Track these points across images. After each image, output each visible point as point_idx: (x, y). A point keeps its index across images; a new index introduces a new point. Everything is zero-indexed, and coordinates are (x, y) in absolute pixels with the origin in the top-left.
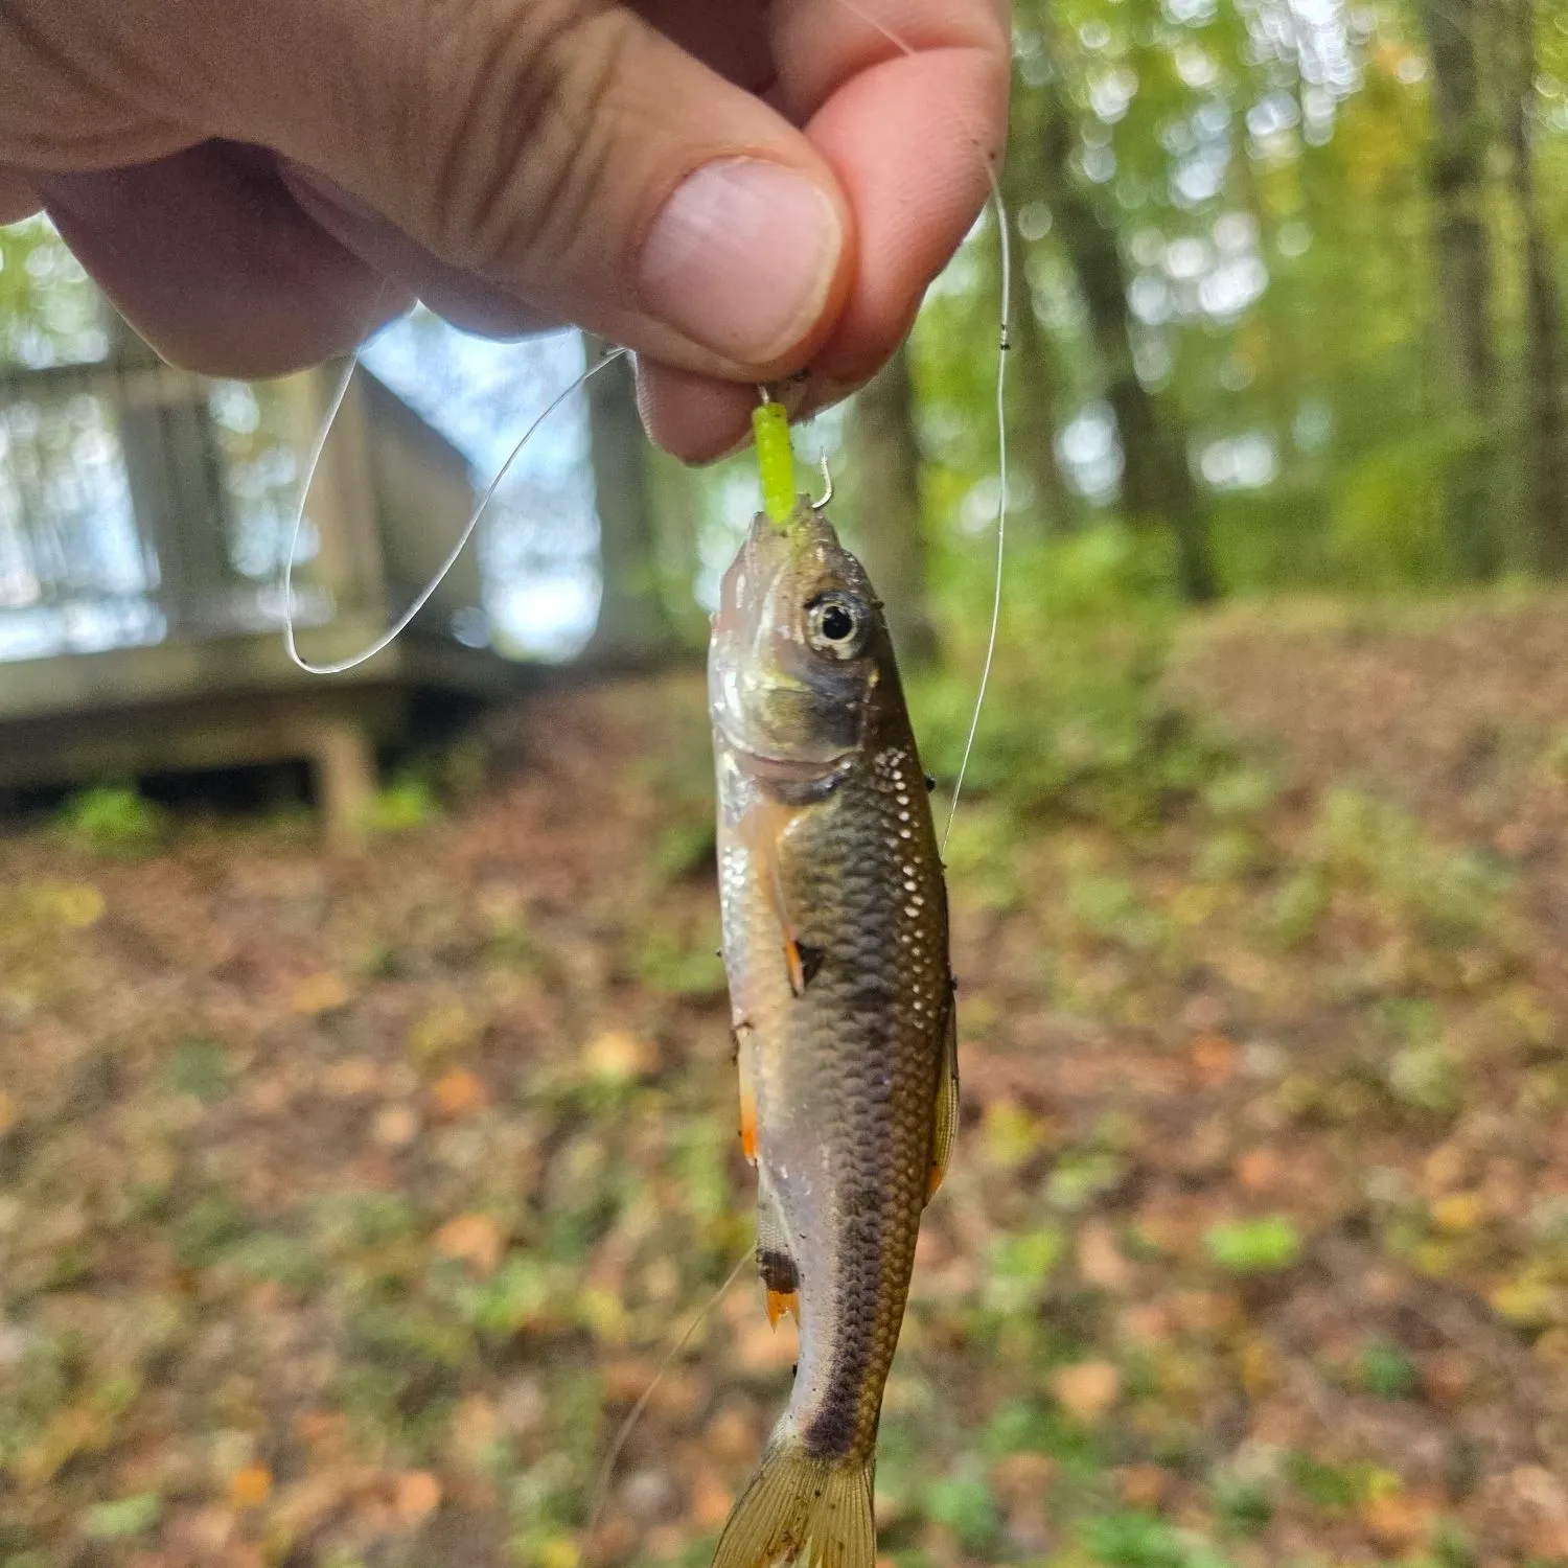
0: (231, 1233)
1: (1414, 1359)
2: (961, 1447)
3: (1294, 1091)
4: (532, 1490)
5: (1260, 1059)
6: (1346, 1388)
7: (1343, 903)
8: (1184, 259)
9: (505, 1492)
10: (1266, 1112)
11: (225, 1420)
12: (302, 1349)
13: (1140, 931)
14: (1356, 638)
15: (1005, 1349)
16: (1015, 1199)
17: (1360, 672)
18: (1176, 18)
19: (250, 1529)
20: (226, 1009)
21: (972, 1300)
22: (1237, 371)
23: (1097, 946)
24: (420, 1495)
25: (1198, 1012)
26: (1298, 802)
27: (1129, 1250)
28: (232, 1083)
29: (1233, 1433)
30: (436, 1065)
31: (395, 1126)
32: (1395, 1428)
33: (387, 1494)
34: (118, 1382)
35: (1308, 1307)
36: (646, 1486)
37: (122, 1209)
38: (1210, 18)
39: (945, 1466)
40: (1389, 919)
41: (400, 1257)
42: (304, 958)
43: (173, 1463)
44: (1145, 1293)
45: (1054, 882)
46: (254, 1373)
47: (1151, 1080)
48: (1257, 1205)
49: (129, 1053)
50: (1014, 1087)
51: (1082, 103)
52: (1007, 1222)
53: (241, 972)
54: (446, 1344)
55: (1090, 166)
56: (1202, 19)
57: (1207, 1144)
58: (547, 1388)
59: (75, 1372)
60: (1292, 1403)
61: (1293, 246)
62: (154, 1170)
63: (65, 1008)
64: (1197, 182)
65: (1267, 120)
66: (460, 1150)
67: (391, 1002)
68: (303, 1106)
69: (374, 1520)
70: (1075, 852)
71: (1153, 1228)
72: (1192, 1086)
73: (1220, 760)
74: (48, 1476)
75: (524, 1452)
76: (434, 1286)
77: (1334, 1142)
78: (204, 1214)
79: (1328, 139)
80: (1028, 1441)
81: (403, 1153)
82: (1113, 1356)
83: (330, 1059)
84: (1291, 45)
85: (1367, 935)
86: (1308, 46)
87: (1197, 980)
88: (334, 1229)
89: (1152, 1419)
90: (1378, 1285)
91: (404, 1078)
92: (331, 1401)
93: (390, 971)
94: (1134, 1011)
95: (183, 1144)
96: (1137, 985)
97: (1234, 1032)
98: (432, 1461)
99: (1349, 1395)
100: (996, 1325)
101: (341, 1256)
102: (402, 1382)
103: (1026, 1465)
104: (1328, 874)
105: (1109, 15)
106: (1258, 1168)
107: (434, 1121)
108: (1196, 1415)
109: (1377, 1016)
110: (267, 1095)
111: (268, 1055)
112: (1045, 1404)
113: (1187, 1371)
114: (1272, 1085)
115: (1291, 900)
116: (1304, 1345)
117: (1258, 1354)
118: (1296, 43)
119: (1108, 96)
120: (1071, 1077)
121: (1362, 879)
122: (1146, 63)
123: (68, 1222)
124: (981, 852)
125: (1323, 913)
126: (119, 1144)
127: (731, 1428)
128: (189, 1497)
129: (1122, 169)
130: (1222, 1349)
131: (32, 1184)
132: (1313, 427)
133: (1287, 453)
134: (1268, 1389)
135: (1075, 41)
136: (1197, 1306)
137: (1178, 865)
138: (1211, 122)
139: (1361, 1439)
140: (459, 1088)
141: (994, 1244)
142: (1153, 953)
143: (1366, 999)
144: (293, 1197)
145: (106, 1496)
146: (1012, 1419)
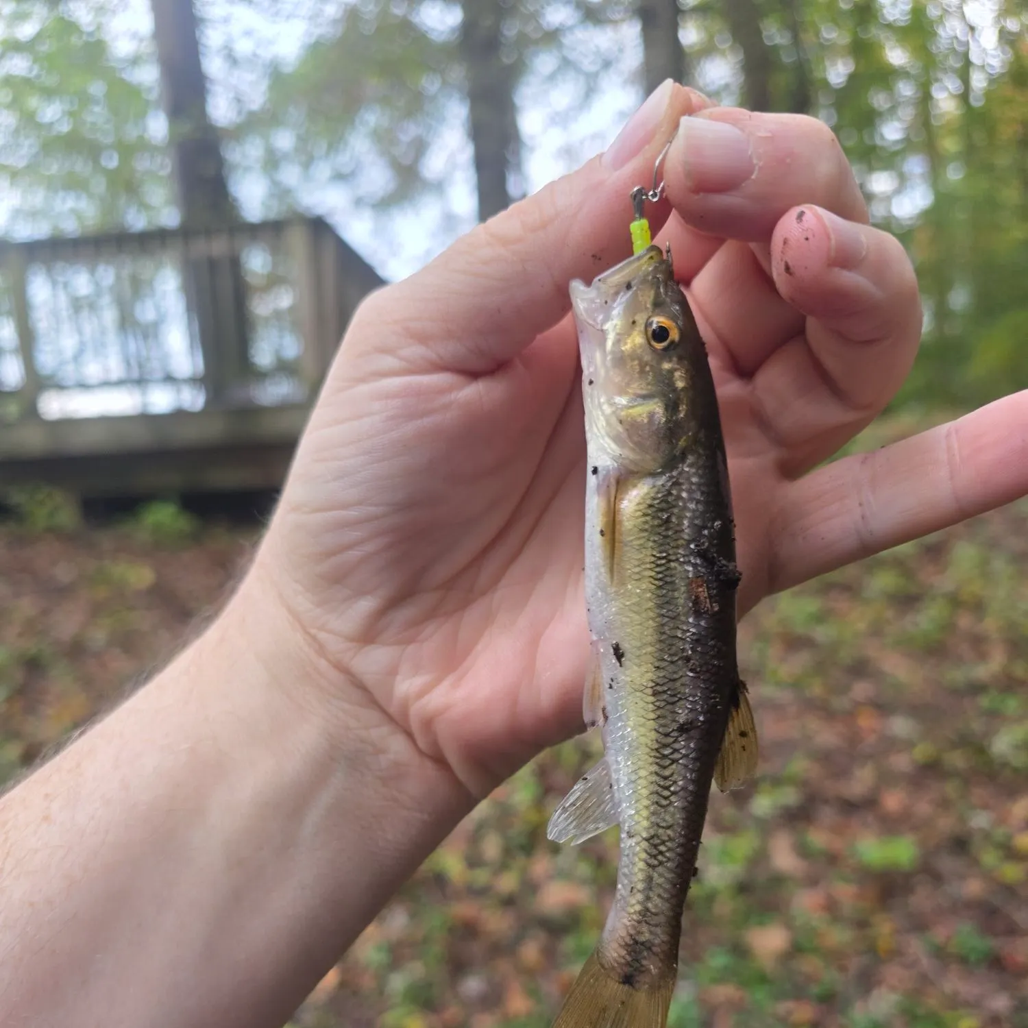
1: (994, 942)
3: (922, 752)
4: (398, 982)
5: (901, 726)
6: (941, 954)
7: (965, 621)
9: (382, 983)
10: (901, 762)
16: (730, 811)
18: (885, 19)
25: (861, 690)
27: (803, 851)
29: (867, 982)
35: (922, 899)
36: (473, 985)
40: (994, 635)
44: (812, 881)
47: (827, 736)
48: (891, 826)
51: (817, 74)
57: (861, 781)
58: (413, 914)
60: (910, 965)
61: (954, 174)
63: (126, 642)
65: (943, 89)
71: (819, 836)
72: (853, 740)
75: (397, 954)
77: (951, 788)
80: (726, 976)
82: (788, 923)
84: (964, 40)
85: (979, 645)
86: (977, 41)
87: (860, 669)
89: (809, 965)
90: (974, 888)
94: (816, 689)
97: (883, 708)
100: (712, 896)
103: (724, 992)
104: (955, 601)
106: (893, 801)
108: (843, 969)
109: (984, 701)
112: (740, 951)
113: (839, 937)
114: (909, 745)
115: (927, 619)
116: (919, 925)
117: (885, 928)
118: (968, 39)
119: (837, 71)
121: (979, 607)
122: (862, 50)
125: (950, 626)
127: (531, 951)
130: (862, 924)
132: (960, 297)
134: (893, 955)
135: (818, 34)
136: (846, 892)
137: (853, 591)
138: (906, 89)
141: (715, 842)
142: (833, 648)
143: (977, 689)
146: (718, 960)
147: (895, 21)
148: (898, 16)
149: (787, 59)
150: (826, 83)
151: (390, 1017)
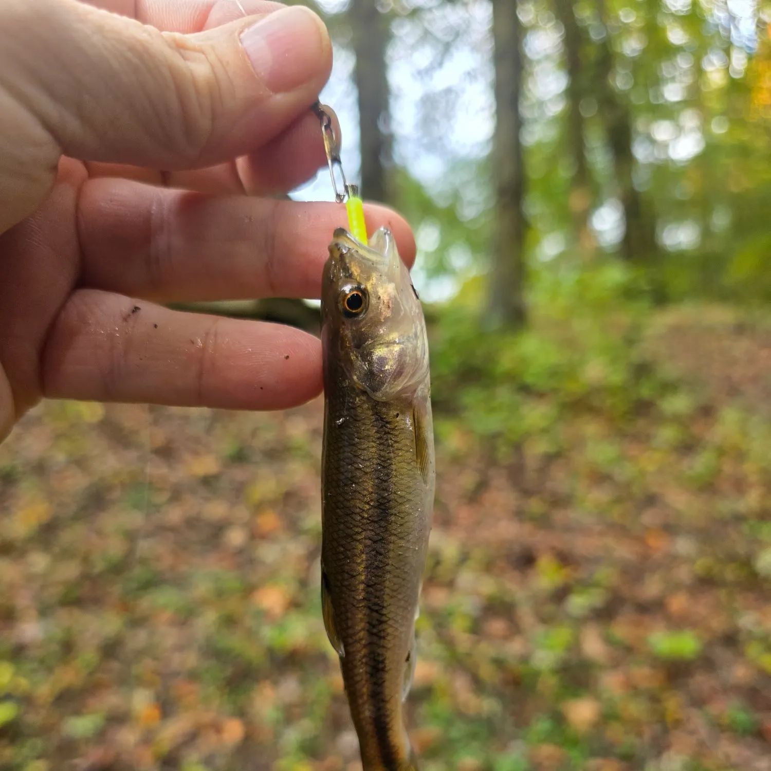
0: (151, 584)
1: (758, 716)
2: (514, 737)
3: (701, 565)
4: (292, 736)
5: (684, 546)
6: (720, 728)
7: (728, 467)
8: (662, 131)
9: (277, 735)
10: (683, 574)
11: (140, 682)
12: (180, 648)
13: (623, 473)
14: (740, 329)
15: (540, 687)
16: (550, 608)
17: (741, 347)
18: (669, 9)
19: (147, 739)
20: (156, 469)
21: (525, 659)
22: (686, 189)
23: (600, 478)
24: (234, 731)
25: (649, 518)
26: (707, 412)
27: (608, 641)
28: (157, 507)
29: (660, 747)
30: (259, 508)
31: (236, 537)
32: (747, 753)
33: (217, 728)
34: (88, 655)
35: (701, 681)
36: (350, 740)
37: (99, 566)
38: (687, 11)
39: (504, 747)
40: (753, 478)
41: (233, 605)
42: (197, 447)
43: (112, 700)
44: (615, 664)
45: (579, 443)
46: (155, 658)
47: (624, 551)
48: (678, 623)
49: (109, 488)
50: (553, 548)
51: (618, 50)
52: (546, 620)
53: (166, 452)
54: (253, 653)
55: (620, 81)
56: (683, 12)
57: (652, 588)
58: (303, 682)
59: (68, 648)
60: (692, 733)
61: (719, 129)
62: (115, 548)
63: (80, 462)
64: (673, 93)
65: (712, 64)
66: (269, 553)
67: (238, 474)
68: (192, 523)
69: (209, 742)
70: (591, 428)
71: (621, 630)
72: (645, 557)
73: (669, 387)
74: (50, 700)
75: (290, 715)
76: (249, 622)
77: (722, 594)
78: (138, 572)
79: (741, 76)
80: (548, 738)
81: (240, 552)
82: (597, 697)
83: (207, 499)
84: (727, 27)
85: (740, 486)
86: (736, 28)
87: (651, 500)
88: (202, 587)
89: (615, 733)
90: (740, 673)
91: (242, 513)
92: (193, 676)
93: (240, 458)
94: (616, 514)
95: (131, 536)
96: (618, 500)
97: (670, 529)
98: (241, 713)
99: (723, 731)
100: (536, 674)
101: (204, 602)
102: (229, 671)
103: (547, 750)
104: (721, 452)
105: (636, 6)
106: (678, 603)
107: (256, 536)
108: (639, 734)
109: (745, 528)
110: (174, 515)
111: (176, 495)
112: (559, 719)
113: (636, 709)
114: (689, 560)
115: (701, 463)
116: (698, 702)
117: (673, 704)
118: (730, 26)
119: (631, 46)
120: (582, 545)
121: (740, 455)
122: (653, 31)
123: (70, 571)
124: (543, 424)
125: (718, 472)
126: (100, 533)
128: (118, 719)
129: (636, 84)
130: (654, 699)
131: (56, 550)
132: (721, 220)
133: (706, 233)
134: (678, 723)
135: (617, 19)
136: (642, 674)
137: (642, 439)
138: (683, 63)
139: (727, 756)
140: (269, 521)
141: (539, 631)
142: (628, 485)
143: (739, 519)
144: (183, 568)
145: (78, 713)
146: (542, 725)
147: (676, 11)
148: (680, 8)
149: (595, 36)
150: (622, 56)
151: (283, 763)
